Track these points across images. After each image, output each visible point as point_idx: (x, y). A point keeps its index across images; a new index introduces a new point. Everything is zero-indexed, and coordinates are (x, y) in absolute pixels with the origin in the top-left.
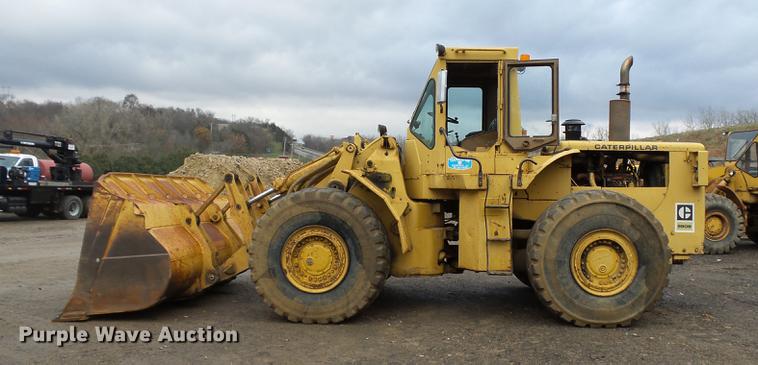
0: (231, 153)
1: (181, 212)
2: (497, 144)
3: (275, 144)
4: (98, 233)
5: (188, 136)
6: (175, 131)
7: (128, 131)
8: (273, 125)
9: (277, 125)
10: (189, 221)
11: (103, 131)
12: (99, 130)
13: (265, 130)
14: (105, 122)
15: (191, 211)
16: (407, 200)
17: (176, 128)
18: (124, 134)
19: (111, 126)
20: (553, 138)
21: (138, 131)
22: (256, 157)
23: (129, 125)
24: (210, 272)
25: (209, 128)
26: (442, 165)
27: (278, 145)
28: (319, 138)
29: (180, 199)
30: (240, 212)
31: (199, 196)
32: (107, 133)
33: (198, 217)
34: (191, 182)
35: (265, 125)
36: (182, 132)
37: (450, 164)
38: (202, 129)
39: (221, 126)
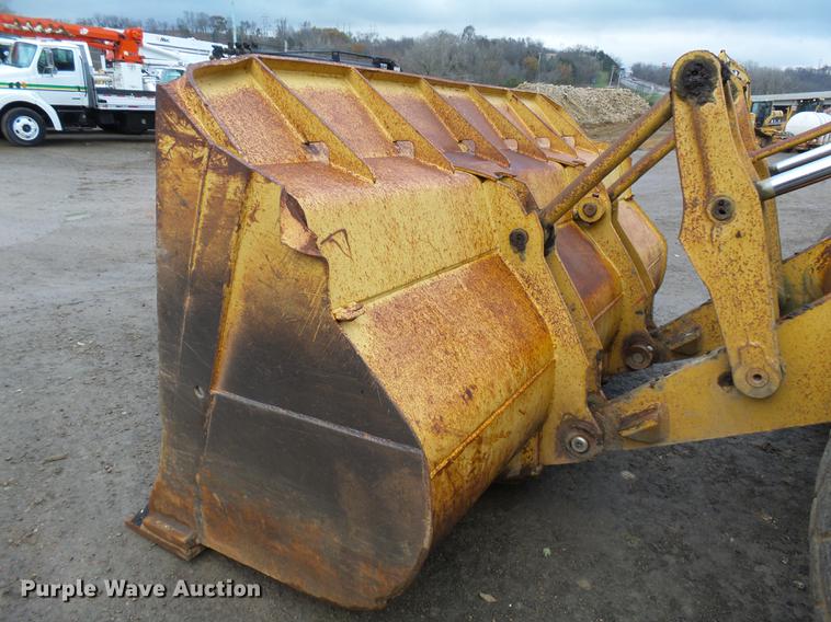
0: (558, 83)
1: (496, 209)
3: (601, 73)
4: (188, 302)
5: (517, 66)
6: (505, 62)
7: (465, 63)
8: (602, 53)
9: (605, 53)
10: (518, 240)
11: (443, 64)
12: (440, 62)
13: (593, 58)
14: (445, 54)
15: (528, 204)
17: (507, 58)
18: (461, 65)
19: (450, 58)
21: (474, 63)
22: (584, 87)
23: (465, 56)
24: (573, 423)
25: (538, 57)
27: (604, 75)
28: (650, 66)
29: (497, 156)
30: (727, 231)
31: (544, 144)
32: (447, 65)
33: (549, 229)
34: (529, 104)
35: (593, 53)
36: (512, 63)
38: (531, 59)
39: (549, 56)
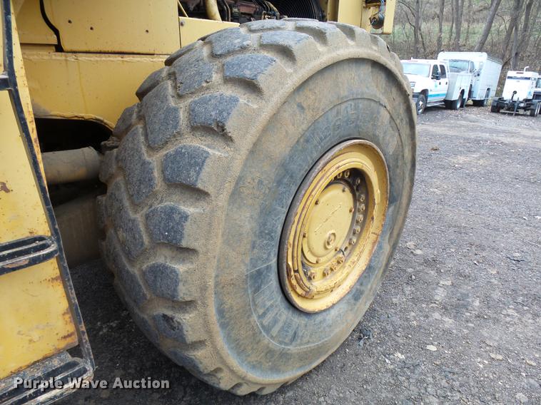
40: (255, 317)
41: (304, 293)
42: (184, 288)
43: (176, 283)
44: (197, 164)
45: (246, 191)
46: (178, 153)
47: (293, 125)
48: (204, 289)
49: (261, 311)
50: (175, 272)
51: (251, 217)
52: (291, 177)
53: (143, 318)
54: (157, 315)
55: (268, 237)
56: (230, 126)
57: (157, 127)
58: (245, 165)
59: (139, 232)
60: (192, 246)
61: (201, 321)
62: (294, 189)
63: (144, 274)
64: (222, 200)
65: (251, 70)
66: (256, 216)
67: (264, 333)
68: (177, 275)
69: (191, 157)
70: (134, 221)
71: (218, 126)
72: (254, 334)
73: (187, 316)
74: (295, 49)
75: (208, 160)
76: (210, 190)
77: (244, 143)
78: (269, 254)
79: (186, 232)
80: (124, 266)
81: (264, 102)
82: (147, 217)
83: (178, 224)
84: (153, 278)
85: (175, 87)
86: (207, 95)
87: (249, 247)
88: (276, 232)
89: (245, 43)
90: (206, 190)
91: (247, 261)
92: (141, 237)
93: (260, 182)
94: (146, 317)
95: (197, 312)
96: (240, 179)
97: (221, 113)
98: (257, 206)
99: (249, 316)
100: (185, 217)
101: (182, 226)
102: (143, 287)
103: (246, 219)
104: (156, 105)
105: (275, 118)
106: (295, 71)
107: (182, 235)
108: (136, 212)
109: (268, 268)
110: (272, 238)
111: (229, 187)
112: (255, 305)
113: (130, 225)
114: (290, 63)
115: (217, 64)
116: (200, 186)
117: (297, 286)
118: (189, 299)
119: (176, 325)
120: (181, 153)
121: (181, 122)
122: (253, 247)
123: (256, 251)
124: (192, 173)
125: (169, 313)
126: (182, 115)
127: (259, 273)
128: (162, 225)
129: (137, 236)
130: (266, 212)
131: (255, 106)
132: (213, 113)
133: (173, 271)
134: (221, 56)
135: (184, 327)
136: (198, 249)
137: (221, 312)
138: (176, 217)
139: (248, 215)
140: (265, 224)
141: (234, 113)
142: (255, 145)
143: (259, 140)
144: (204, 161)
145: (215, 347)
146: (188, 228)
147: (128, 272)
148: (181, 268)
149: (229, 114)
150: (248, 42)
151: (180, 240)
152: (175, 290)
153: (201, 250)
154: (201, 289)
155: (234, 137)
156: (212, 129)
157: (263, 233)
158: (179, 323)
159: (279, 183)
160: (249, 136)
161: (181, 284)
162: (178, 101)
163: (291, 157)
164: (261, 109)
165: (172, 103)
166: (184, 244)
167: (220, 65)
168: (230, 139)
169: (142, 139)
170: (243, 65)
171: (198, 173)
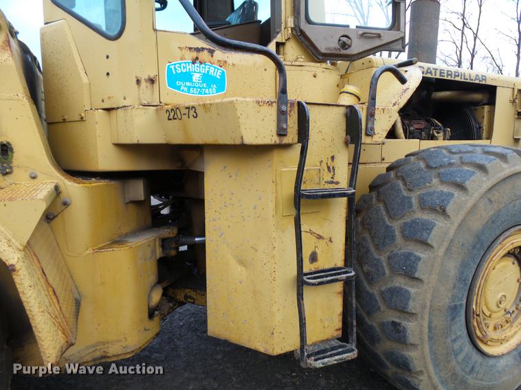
2: (279, 38)
16: (51, 177)
20: (394, 35)
26: (152, 81)
37: (174, 79)
40: (449, 340)
41: (481, 336)
42: (412, 303)
43: (409, 299)
44: (427, 229)
45: (454, 249)
46: (413, 222)
47: (485, 211)
48: (424, 307)
49: (454, 337)
50: (408, 292)
51: (456, 266)
52: (482, 245)
53: (372, 325)
54: (387, 322)
55: (463, 283)
56: (449, 209)
57: (396, 207)
58: (455, 233)
59: (383, 267)
60: (421, 278)
61: (419, 330)
62: (482, 253)
63: (382, 293)
64: (441, 252)
65: (460, 178)
66: (458, 266)
67: (453, 356)
68: (410, 294)
69: (423, 224)
70: (378, 260)
71: (441, 208)
72: (447, 354)
73: (410, 324)
74: (488, 166)
75: (435, 227)
76: (435, 245)
77: (457, 220)
78: (463, 296)
79: (418, 268)
80: (365, 288)
81: (469, 197)
82: (389, 258)
83: (414, 262)
84: (390, 296)
85: (405, 184)
86: (431, 190)
87: (452, 286)
88: (468, 280)
89: (452, 161)
90: (432, 244)
91: (450, 295)
92: (384, 270)
93: (463, 245)
94: (374, 324)
95: (417, 322)
96: (452, 241)
97: (443, 201)
98: (459, 260)
99: (446, 338)
100: (419, 259)
101: (417, 264)
102: (379, 302)
103: (452, 267)
104: (393, 194)
105: (475, 206)
106: (488, 179)
107: (416, 270)
108: (380, 255)
109: (461, 305)
110: (465, 284)
111: (446, 244)
112: (450, 331)
113: (375, 262)
114: (484, 174)
115: (434, 173)
116: (429, 241)
117: (477, 328)
118: (414, 312)
119: (401, 329)
120: (415, 222)
121: (414, 205)
122: (454, 287)
123: (455, 291)
124: (425, 234)
125: (397, 320)
126: (414, 201)
127: (455, 307)
128: (402, 262)
129: (380, 269)
130: (464, 266)
131: (464, 199)
132: (437, 201)
133: (407, 291)
134: (435, 168)
135: (408, 331)
136: (424, 280)
137: (430, 328)
138: (413, 259)
139: (454, 265)
140: (463, 273)
141: (451, 202)
142: (462, 221)
143: (464, 219)
144: (432, 228)
145: (423, 352)
146: (420, 265)
147: (368, 292)
148: (412, 291)
149: (448, 202)
150: (454, 161)
151: (414, 273)
152: (407, 304)
153: (426, 281)
154: (422, 307)
155: (451, 215)
156: (437, 210)
157: (461, 279)
158: (404, 328)
159: (474, 247)
160: (460, 216)
161: (411, 300)
162: (409, 192)
163: (483, 232)
164: (468, 200)
165: (405, 193)
166: (417, 275)
167: (436, 173)
168: (449, 217)
169: (384, 213)
170: (454, 175)
171: (429, 234)
